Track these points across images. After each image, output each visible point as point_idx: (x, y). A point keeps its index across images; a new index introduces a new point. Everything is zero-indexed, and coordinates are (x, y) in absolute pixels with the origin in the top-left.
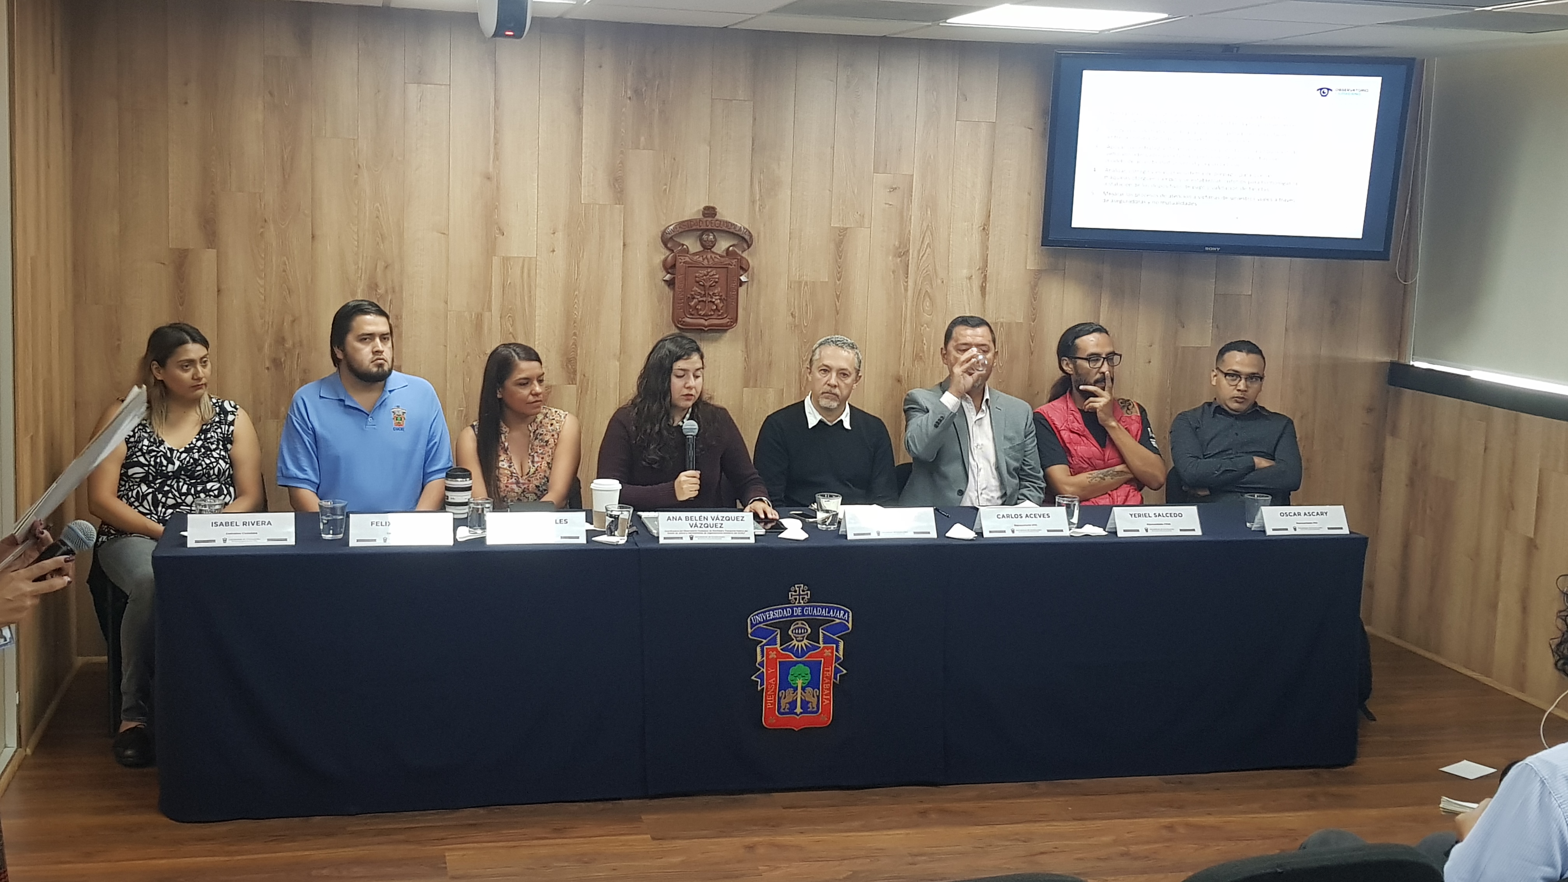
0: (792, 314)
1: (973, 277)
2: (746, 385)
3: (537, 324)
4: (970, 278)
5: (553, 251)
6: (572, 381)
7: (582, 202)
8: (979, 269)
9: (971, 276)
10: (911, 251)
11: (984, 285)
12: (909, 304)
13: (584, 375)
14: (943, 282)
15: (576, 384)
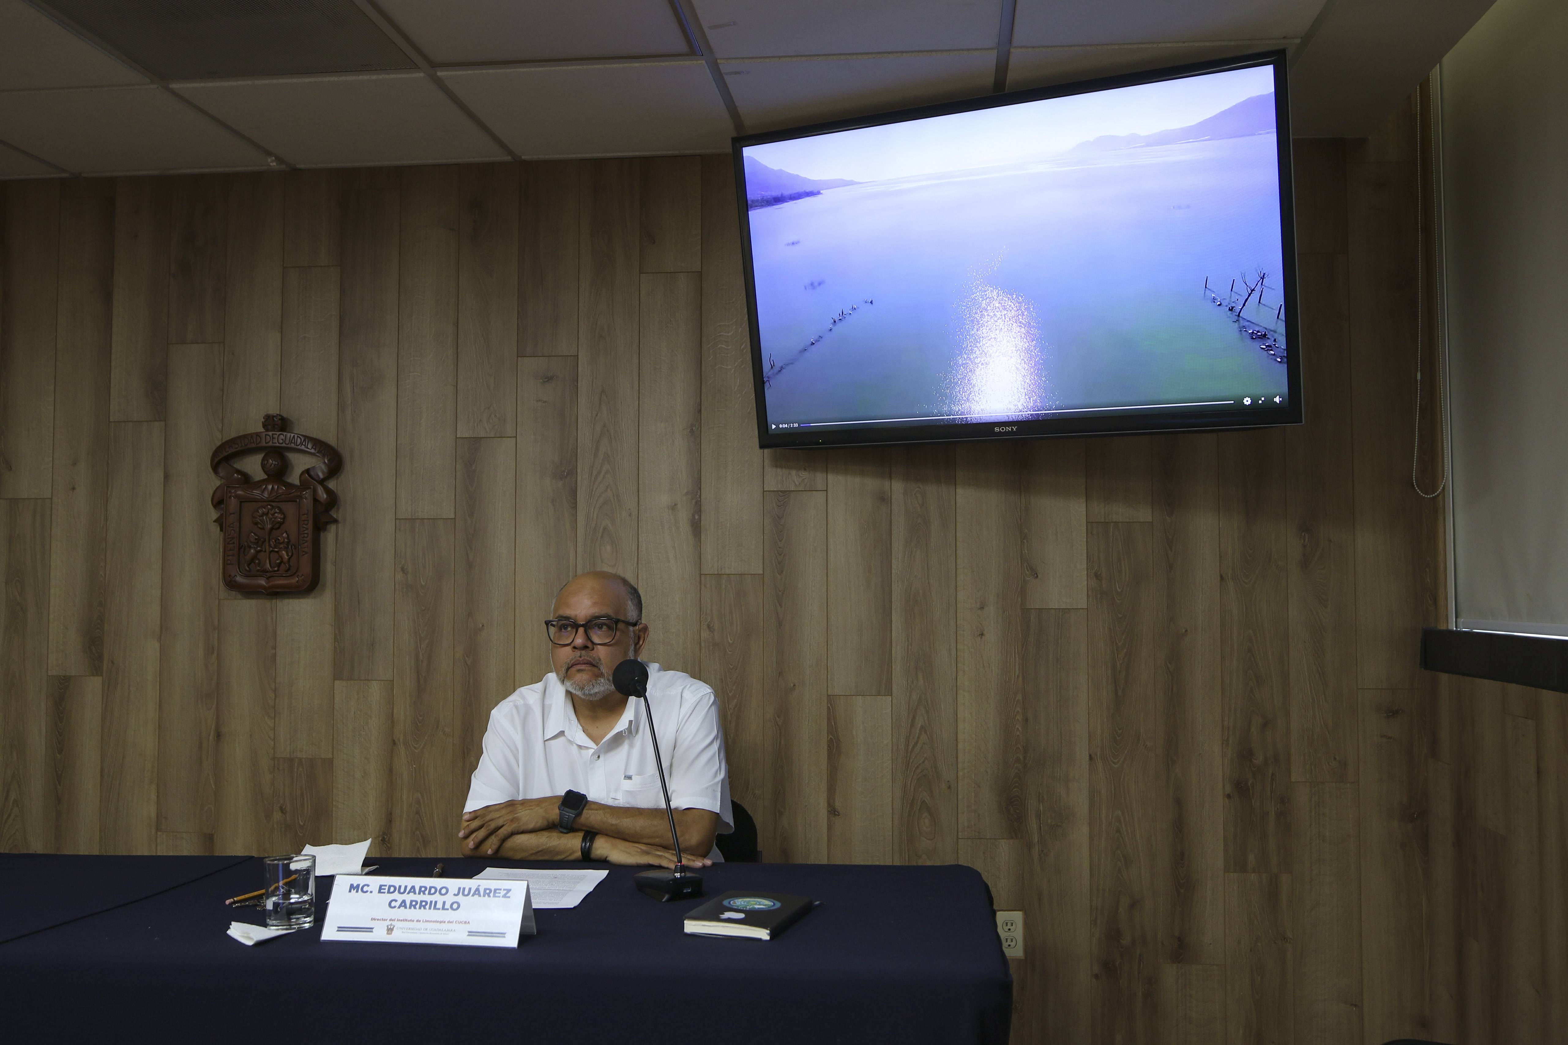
0: (403, 569)
1: (679, 506)
2: (337, 676)
3: (52, 591)
4: (673, 507)
5: (74, 489)
6: (96, 670)
7: (111, 420)
8: (687, 493)
9: (675, 505)
10: (579, 470)
11: (697, 517)
12: (579, 550)
13: (113, 662)
14: (630, 515)
15: (102, 675)
